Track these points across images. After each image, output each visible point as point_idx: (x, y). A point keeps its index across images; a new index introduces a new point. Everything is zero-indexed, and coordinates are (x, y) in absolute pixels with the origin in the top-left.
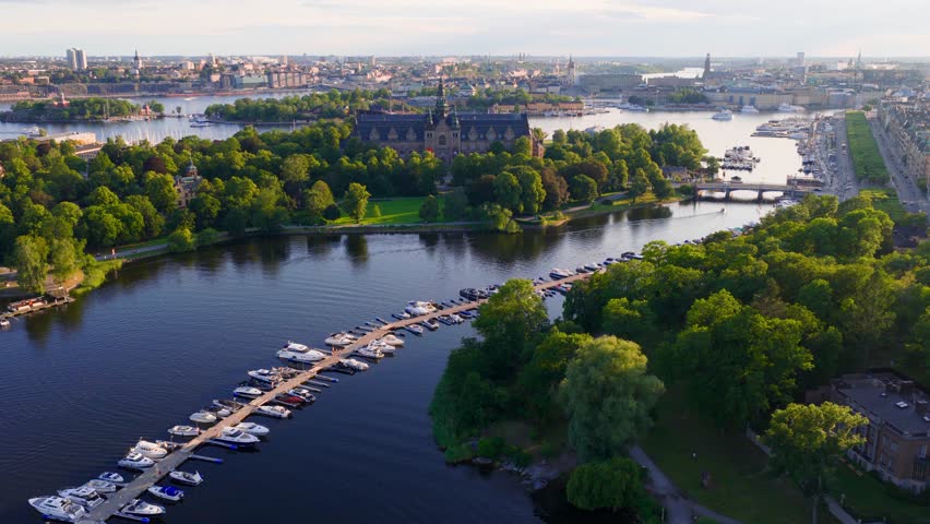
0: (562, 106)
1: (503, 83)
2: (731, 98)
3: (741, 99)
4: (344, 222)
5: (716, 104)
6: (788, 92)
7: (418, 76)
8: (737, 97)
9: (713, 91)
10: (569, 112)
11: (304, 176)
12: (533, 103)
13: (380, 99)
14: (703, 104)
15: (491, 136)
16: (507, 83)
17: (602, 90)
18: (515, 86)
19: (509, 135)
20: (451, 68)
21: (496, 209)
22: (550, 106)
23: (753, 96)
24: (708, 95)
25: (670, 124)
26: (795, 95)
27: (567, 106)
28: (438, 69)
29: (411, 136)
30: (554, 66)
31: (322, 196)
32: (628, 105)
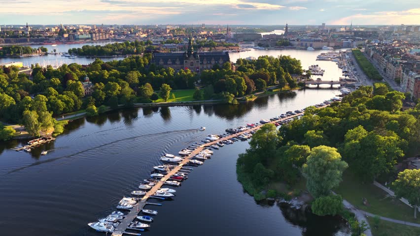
0: (230, 48)
1: (200, 37)
2: (302, 44)
3: (306, 44)
4: (160, 101)
5: (295, 46)
6: (326, 41)
7: (159, 34)
8: (304, 43)
9: (294, 40)
10: (234, 50)
12: (217, 46)
13: (149, 45)
14: (289, 46)
15: (213, 62)
16: (202, 38)
17: (244, 41)
18: (206, 39)
19: (221, 62)
20: (173, 31)
21: (227, 94)
22: (225, 48)
23: (311, 43)
24: (291, 42)
25: (283, 56)
26: (329, 42)
27: (233, 48)
28: (168, 31)
29: (178, 62)
30: (218, 29)
31: (149, 90)
32: (258, 47)
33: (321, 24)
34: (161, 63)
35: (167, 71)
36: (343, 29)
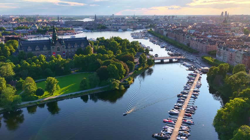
0: (69, 31)
1: (42, 24)
2: (114, 27)
3: (116, 27)
5: (110, 29)
6: (128, 25)
7: (7, 22)
8: (115, 27)
9: (108, 25)
10: (71, 33)
11: (13, 73)
14: (107, 29)
15: (76, 46)
16: (43, 24)
17: (73, 26)
18: (46, 25)
19: (82, 46)
20: (18, 19)
22: (65, 31)
23: (120, 26)
24: (107, 26)
26: (130, 26)
27: (70, 31)
28: (13, 20)
29: (45, 48)
30: (49, 18)
31: (32, 85)
32: (86, 30)
33: (112, 15)
34: (29, 49)
35: (40, 59)
36: (127, 18)
